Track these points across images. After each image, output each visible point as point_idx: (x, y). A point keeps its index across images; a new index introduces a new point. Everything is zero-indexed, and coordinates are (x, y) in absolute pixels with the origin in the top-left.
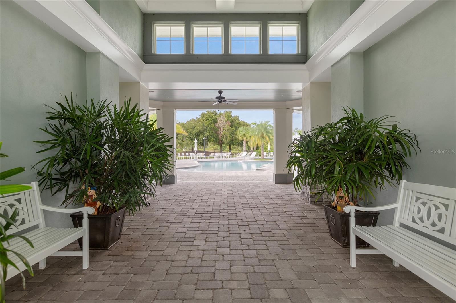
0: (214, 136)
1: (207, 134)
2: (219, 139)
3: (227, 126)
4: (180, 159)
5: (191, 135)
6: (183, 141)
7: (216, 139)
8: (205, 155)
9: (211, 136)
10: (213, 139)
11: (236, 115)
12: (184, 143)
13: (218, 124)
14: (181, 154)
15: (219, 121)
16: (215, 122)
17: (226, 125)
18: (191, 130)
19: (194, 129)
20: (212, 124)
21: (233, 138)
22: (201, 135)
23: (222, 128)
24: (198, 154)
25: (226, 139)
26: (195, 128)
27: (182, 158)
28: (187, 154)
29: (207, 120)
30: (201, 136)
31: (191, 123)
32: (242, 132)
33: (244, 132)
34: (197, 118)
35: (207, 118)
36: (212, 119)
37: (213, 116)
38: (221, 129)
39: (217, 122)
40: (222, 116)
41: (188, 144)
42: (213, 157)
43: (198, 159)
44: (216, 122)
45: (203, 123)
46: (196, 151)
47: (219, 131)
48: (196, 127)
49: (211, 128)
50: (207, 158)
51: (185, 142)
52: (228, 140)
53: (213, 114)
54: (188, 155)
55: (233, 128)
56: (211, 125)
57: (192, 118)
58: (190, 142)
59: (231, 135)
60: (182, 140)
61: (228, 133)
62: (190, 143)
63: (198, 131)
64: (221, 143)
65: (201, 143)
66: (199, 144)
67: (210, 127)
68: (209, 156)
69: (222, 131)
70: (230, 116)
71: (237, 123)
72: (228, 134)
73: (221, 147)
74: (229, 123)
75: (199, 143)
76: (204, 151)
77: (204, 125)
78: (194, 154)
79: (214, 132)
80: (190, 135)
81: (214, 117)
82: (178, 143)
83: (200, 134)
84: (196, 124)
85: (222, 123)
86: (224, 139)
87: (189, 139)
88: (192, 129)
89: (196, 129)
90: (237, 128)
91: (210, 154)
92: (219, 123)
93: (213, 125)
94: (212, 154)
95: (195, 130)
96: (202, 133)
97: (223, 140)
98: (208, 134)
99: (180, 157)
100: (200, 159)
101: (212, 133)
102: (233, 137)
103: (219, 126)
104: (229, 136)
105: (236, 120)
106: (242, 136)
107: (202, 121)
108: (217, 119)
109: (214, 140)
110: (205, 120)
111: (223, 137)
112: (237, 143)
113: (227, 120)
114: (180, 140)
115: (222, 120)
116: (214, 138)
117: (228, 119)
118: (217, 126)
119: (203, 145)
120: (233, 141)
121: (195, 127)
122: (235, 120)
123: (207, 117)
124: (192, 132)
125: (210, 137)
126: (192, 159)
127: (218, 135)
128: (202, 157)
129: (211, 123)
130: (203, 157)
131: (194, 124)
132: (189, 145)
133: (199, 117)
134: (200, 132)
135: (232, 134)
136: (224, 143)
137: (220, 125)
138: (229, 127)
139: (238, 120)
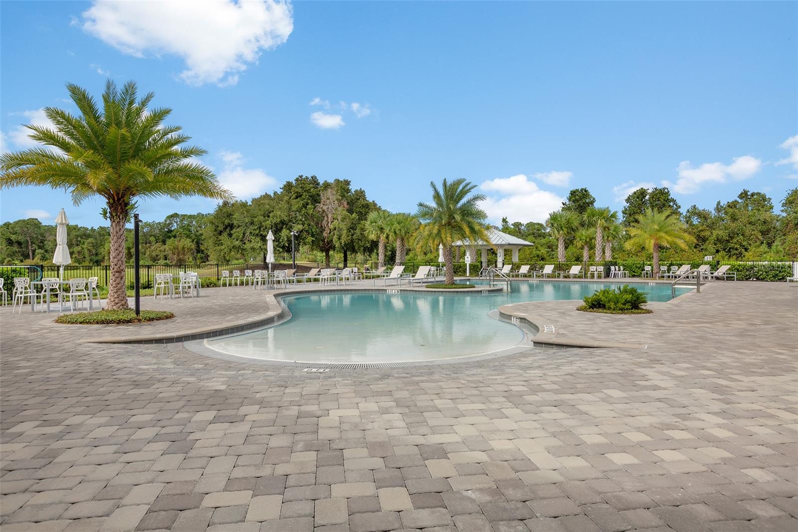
0: (313, 233)
1: (297, 228)
2: (324, 239)
3: (342, 211)
4: (230, 285)
5: (262, 229)
6: (245, 243)
7: (315, 238)
8: (294, 274)
9: (306, 231)
10: (310, 239)
11: (359, 189)
12: (245, 247)
13: (321, 205)
14: (231, 272)
15: (323, 199)
16: (315, 201)
17: (340, 209)
18: (262, 218)
19: (269, 216)
20: (308, 207)
21: (354, 237)
22: (284, 230)
23: (330, 216)
24: (276, 272)
25: (339, 239)
26: (271, 215)
27: (233, 282)
28: (249, 272)
29: (297, 198)
30: (284, 233)
31: (262, 203)
32: (376, 222)
33: (380, 223)
34: (274, 194)
35: (297, 192)
36: (309, 196)
37: (310, 190)
38: (328, 217)
39: (320, 203)
40: (329, 190)
41: (254, 248)
42: (316, 280)
43: (275, 285)
44: (317, 203)
45: (289, 203)
46: (272, 264)
47: (324, 223)
48: (273, 211)
49: (306, 215)
50: (299, 281)
51: (248, 246)
52: (343, 241)
53: (311, 185)
54: (251, 275)
55: (354, 215)
56: (306, 207)
57: (264, 194)
58: (259, 245)
59: (350, 231)
60: (241, 241)
61: (344, 226)
62: (260, 247)
63: (279, 220)
64: (327, 248)
65: (283, 247)
66: (281, 250)
67: (303, 212)
68: (305, 277)
69: (330, 222)
70: (348, 191)
71: (362, 205)
72: (344, 228)
73: (327, 256)
74: (345, 204)
75: (280, 247)
76: (292, 264)
77: (290, 209)
78: (265, 272)
79: (312, 223)
80: (260, 228)
81: (312, 190)
82: (233, 248)
83: (282, 228)
84: (274, 206)
85: (330, 203)
86: (335, 238)
87: (258, 239)
88: (264, 217)
89: (273, 216)
90: (363, 216)
91: (308, 272)
92: (324, 204)
93: (310, 209)
94: (314, 272)
95: (271, 219)
96: (287, 225)
97: (332, 241)
98: (300, 227)
99: (238, 279)
100: (283, 286)
101: (309, 225)
102: (353, 235)
103: (324, 211)
104: (345, 231)
105: (359, 199)
106: (375, 231)
107: (286, 198)
108: (320, 196)
109: (313, 240)
110: (292, 198)
111: (332, 234)
112: (362, 249)
113: (341, 198)
114: (237, 240)
115: (331, 197)
116: (313, 236)
117: (343, 196)
118: (319, 212)
119: (288, 250)
120: (355, 244)
121: (270, 213)
122: (357, 199)
123: (297, 190)
124: (263, 224)
125: (304, 234)
126: (260, 283)
127: (323, 230)
128: (287, 278)
129: (307, 204)
130: (289, 280)
131: (268, 204)
132: (258, 251)
133: (279, 191)
134: (283, 223)
135: (351, 228)
136: (334, 248)
137: (325, 208)
138: (345, 212)
139: (365, 199)
